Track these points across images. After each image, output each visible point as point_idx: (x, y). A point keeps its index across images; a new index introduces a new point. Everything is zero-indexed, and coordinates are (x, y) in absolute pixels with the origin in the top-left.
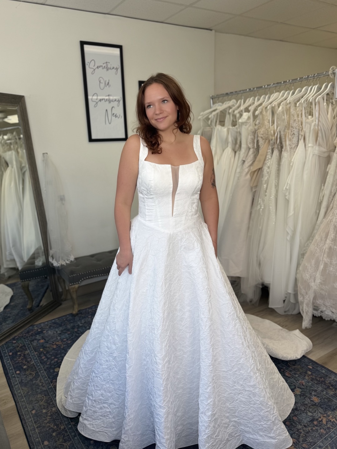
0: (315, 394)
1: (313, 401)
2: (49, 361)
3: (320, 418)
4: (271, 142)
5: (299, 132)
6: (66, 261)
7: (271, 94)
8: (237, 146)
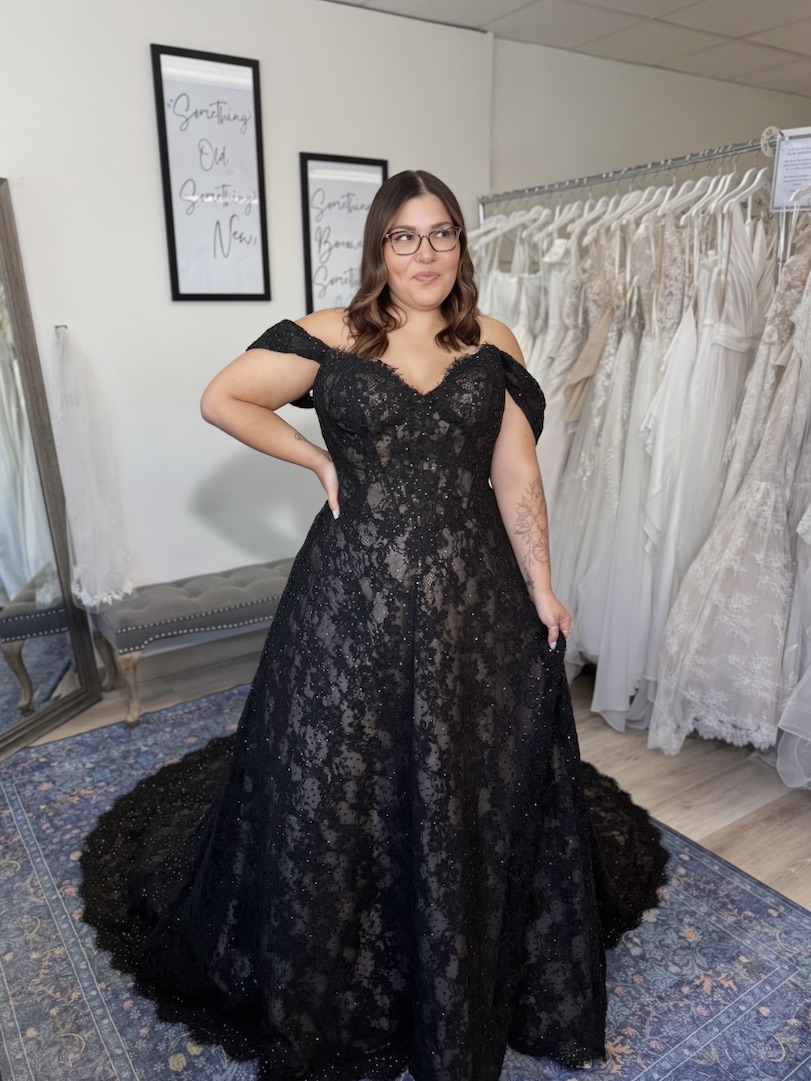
0: (692, 921)
1: (684, 938)
2: (58, 833)
3: (698, 978)
4: (618, 313)
5: (684, 288)
6: (113, 593)
7: (622, 194)
8: (540, 322)
